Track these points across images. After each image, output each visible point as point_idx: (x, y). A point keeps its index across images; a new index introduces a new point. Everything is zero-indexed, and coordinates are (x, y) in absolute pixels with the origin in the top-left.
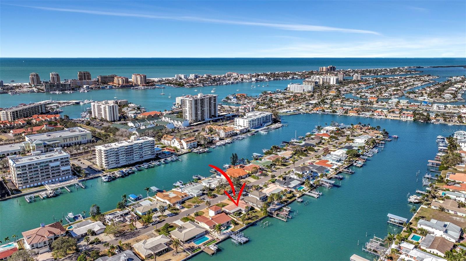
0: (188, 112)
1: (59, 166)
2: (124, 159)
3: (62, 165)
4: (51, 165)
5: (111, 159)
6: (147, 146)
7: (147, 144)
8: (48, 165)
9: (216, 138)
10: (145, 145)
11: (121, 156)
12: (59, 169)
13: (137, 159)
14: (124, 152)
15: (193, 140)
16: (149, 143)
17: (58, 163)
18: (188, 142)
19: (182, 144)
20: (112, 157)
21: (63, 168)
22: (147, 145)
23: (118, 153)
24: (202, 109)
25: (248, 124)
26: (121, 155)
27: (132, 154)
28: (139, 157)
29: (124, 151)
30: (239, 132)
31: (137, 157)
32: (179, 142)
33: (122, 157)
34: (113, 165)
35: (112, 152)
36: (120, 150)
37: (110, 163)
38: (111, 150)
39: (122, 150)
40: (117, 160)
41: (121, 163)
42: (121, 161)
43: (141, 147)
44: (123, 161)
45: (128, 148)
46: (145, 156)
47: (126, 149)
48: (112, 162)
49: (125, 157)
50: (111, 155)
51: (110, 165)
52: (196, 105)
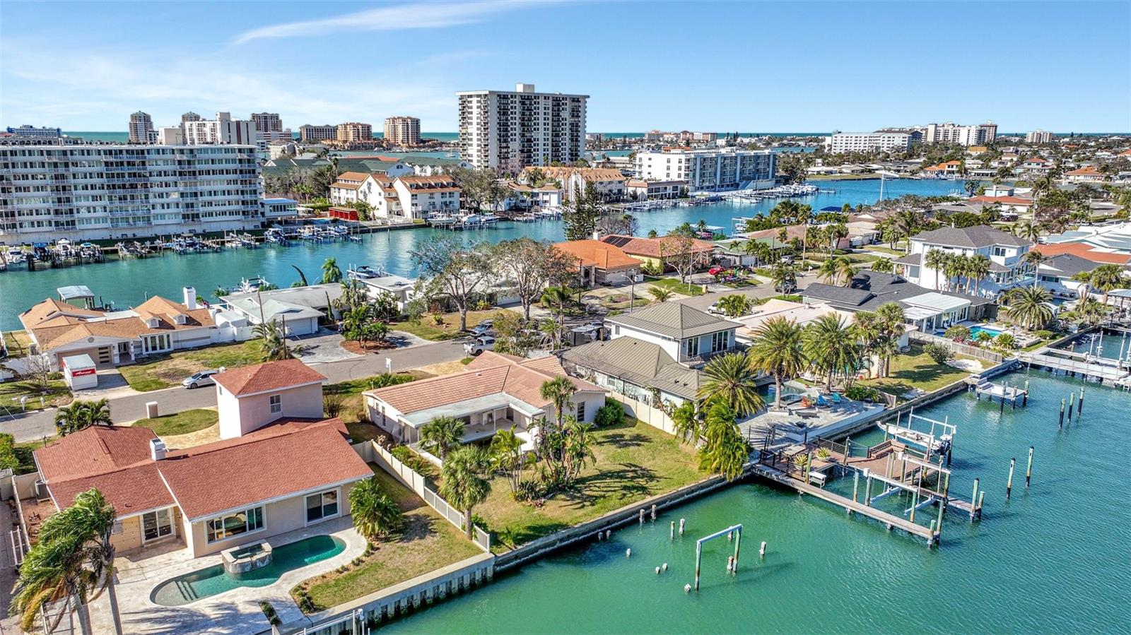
0: (475, 142)
2: (100, 214)
5: (28, 200)
6: (222, 172)
7: (220, 161)
9: (546, 198)
10: (210, 166)
14: (96, 181)
15: (442, 186)
16: (227, 161)
18: (418, 187)
19: (396, 198)
20: (32, 193)
22: (217, 167)
23: (63, 177)
24: (527, 134)
25: (683, 172)
26: (80, 192)
27: (139, 191)
28: (177, 215)
29: (100, 175)
30: (645, 191)
31: (171, 216)
32: (384, 188)
33: (91, 203)
34: (36, 229)
35: (29, 170)
36: (75, 164)
37: (22, 218)
38: (27, 158)
39: (87, 169)
40: (57, 208)
41: (83, 226)
42: (82, 221)
43: (186, 168)
44: (97, 220)
45: (122, 163)
46: (211, 214)
47: (107, 164)
48: (35, 218)
49: (106, 202)
50: (30, 182)
51: (24, 230)
52: (504, 114)
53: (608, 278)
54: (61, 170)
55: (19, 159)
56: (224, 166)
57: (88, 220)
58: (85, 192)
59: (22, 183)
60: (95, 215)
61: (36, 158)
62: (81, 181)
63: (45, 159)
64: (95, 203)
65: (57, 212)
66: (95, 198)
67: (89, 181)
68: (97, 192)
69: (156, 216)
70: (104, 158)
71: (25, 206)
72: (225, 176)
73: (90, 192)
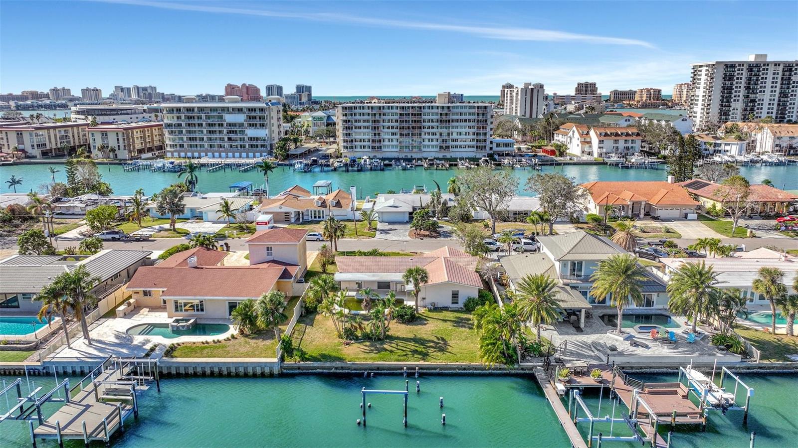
0: (700, 102)
1: (241, 125)
2: (395, 143)
3: (250, 125)
4: (229, 118)
5: (360, 133)
6: (465, 121)
7: (465, 114)
8: (221, 117)
10: (459, 117)
11: (388, 133)
12: (242, 132)
13: (431, 149)
14: (394, 124)
15: (628, 135)
16: (470, 114)
17: (240, 118)
18: (606, 135)
19: (589, 143)
20: (362, 130)
21: (251, 132)
22: (463, 117)
23: (378, 121)
24: (752, 96)
26: (386, 130)
27: (417, 131)
28: (436, 146)
29: (397, 121)
31: (433, 147)
32: (581, 135)
33: (390, 137)
34: (363, 150)
35: (362, 117)
36: (384, 115)
37: (356, 143)
38: (362, 111)
39: (390, 117)
40: (374, 139)
41: (385, 150)
42: (385, 146)
43: (444, 118)
44: (393, 146)
45: (409, 114)
46: (456, 147)
47: (401, 114)
48: (362, 144)
49: (398, 136)
50: (362, 124)
51: (357, 150)
52: (729, 79)
53: (659, 213)
54: (377, 117)
55: (358, 111)
56: (468, 117)
57: (388, 146)
58: (388, 130)
59: (358, 124)
60: (393, 143)
61: (366, 111)
62: (386, 124)
63: (370, 111)
64: (393, 137)
65: (373, 141)
66: (393, 134)
67: (390, 124)
68: (394, 130)
69: (424, 146)
70: (399, 111)
71: (358, 137)
72: (468, 124)
73: (390, 130)
